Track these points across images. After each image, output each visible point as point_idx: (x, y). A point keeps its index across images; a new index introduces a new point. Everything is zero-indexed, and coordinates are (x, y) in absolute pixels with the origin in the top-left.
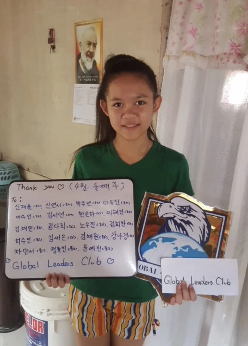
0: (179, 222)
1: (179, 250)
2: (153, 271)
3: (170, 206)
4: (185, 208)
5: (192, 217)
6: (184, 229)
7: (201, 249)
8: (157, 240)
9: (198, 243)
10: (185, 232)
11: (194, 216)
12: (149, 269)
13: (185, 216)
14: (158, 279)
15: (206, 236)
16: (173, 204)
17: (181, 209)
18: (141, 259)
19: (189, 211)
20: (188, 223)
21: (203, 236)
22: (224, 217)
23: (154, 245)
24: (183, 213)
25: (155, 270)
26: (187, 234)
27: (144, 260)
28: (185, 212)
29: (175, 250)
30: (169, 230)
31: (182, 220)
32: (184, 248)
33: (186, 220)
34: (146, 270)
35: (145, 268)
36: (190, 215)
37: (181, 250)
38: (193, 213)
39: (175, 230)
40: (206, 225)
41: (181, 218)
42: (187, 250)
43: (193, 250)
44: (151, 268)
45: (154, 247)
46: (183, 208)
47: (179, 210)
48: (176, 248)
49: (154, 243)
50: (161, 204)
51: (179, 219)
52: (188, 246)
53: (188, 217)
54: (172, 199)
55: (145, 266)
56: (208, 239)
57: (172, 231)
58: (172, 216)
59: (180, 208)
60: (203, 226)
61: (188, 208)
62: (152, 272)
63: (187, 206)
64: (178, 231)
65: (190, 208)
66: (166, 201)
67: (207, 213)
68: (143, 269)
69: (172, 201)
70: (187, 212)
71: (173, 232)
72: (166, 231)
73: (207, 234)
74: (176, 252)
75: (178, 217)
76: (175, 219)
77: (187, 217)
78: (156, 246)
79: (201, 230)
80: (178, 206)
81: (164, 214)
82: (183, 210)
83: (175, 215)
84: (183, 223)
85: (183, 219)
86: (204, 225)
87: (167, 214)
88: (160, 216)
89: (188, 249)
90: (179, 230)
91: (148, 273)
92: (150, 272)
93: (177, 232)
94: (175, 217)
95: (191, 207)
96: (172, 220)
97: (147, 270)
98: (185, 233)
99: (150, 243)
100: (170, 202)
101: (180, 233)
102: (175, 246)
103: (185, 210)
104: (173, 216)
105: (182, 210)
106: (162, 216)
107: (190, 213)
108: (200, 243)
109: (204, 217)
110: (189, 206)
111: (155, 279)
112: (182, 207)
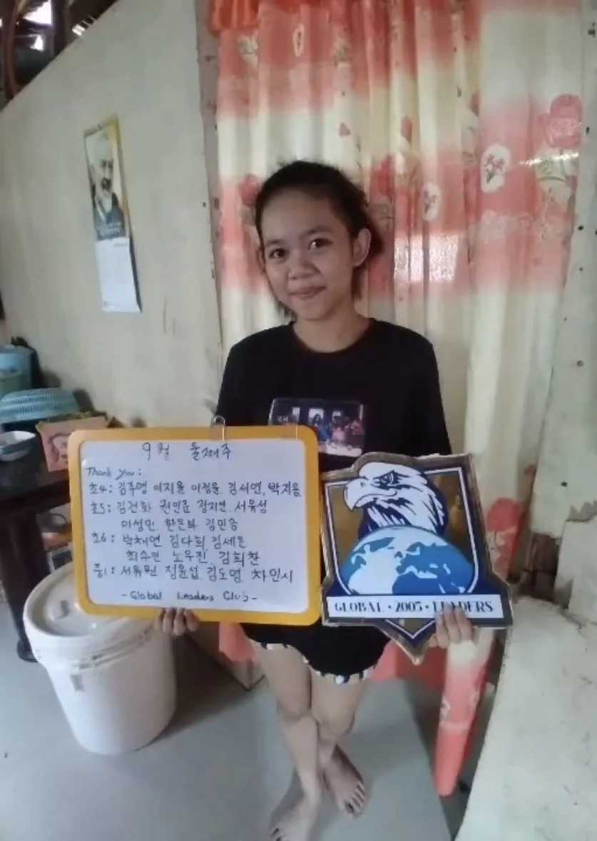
0: (386, 506)
1: (404, 556)
2: (376, 607)
3: (362, 484)
4: (386, 477)
5: (403, 489)
6: (399, 516)
7: (441, 542)
8: (362, 551)
9: (432, 532)
10: (402, 520)
11: (407, 487)
12: (367, 606)
13: (392, 491)
14: (390, 619)
15: (441, 513)
16: (364, 478)
17: (381, 483)
18: (349, 593)
19: (396, 481)
20: (402, 502)
21: (437, 517)
22: (459, 469)
23: (361, 562)
24: (387, 488)
25: (378, 604)
26: (408, 524)
27: (355, 594)
28: (389, 485)
29: (399, 559)
30: (375, 527)
31: (390, 501)
32: (412, 548)
33: (396, 498)
34: (363, 609)
35: (359, 606)
36: (400, 487)
37: (407, 555)
38: (403, 481)
39: (385, 524)
40: (433, 494)
41: (387, 499)
42: (417, 553)
43: (427, 548)
44: (371, 604)
45: (362, 565)
46: (384, 479)
47: (378, 485)
48: (399, 554)
49: (358, 558)
50: (346, 484)
51: (385, 501)
52: (419, 544)
53: (398, 490)
54: (359, 469)
55: (359, 604)
56: (445, 519)
57: (380, 526)
58: (370, 499)
59: (378, 480)
60: (428, 497)
61: (392, 476)
62: (373, 610)
63: (390, 473)
64: (391, 523)
65: (396, 475)
66: (351, 479)
67: (426, 473)
68: (358, 609)
69: (361, 474)
70: (393, 483)
71: (383, 528)
72: (371, 530)
73: (441, 509)
74: (402, 562)
75: (381, 498)
76: (378, 502)
77: (396, 494)
78: (364, 563)
79: (428, 507)
80: (374, 479)
81: (357, 502)
82: (385, 482)
83: (375, 496)
84: (393, 506)
85: (391, 498)
86: (430, 497)
87: (361, 499)
88: (351, 506)
89: (418, 549)
90: (392, 521)
91: (368, 614)
92: (371, 610)
93: (389, 526)
94: (375, 499)
95: (395, 471)
96: (373, 508)
97: (365, 609)
98: (404, 523)
99: (353, 560)
100: (358, 477)
101: (395, 525)
102: (396, 551)
103: (388, 481)
104: (372, 500)
105: (383, 483)
106: (355, 507)
107: (397, 482)
108: (435, 531)
109: (426, 482)
110: (393, 472)
111: (383, 620)
112: (382, 477)
